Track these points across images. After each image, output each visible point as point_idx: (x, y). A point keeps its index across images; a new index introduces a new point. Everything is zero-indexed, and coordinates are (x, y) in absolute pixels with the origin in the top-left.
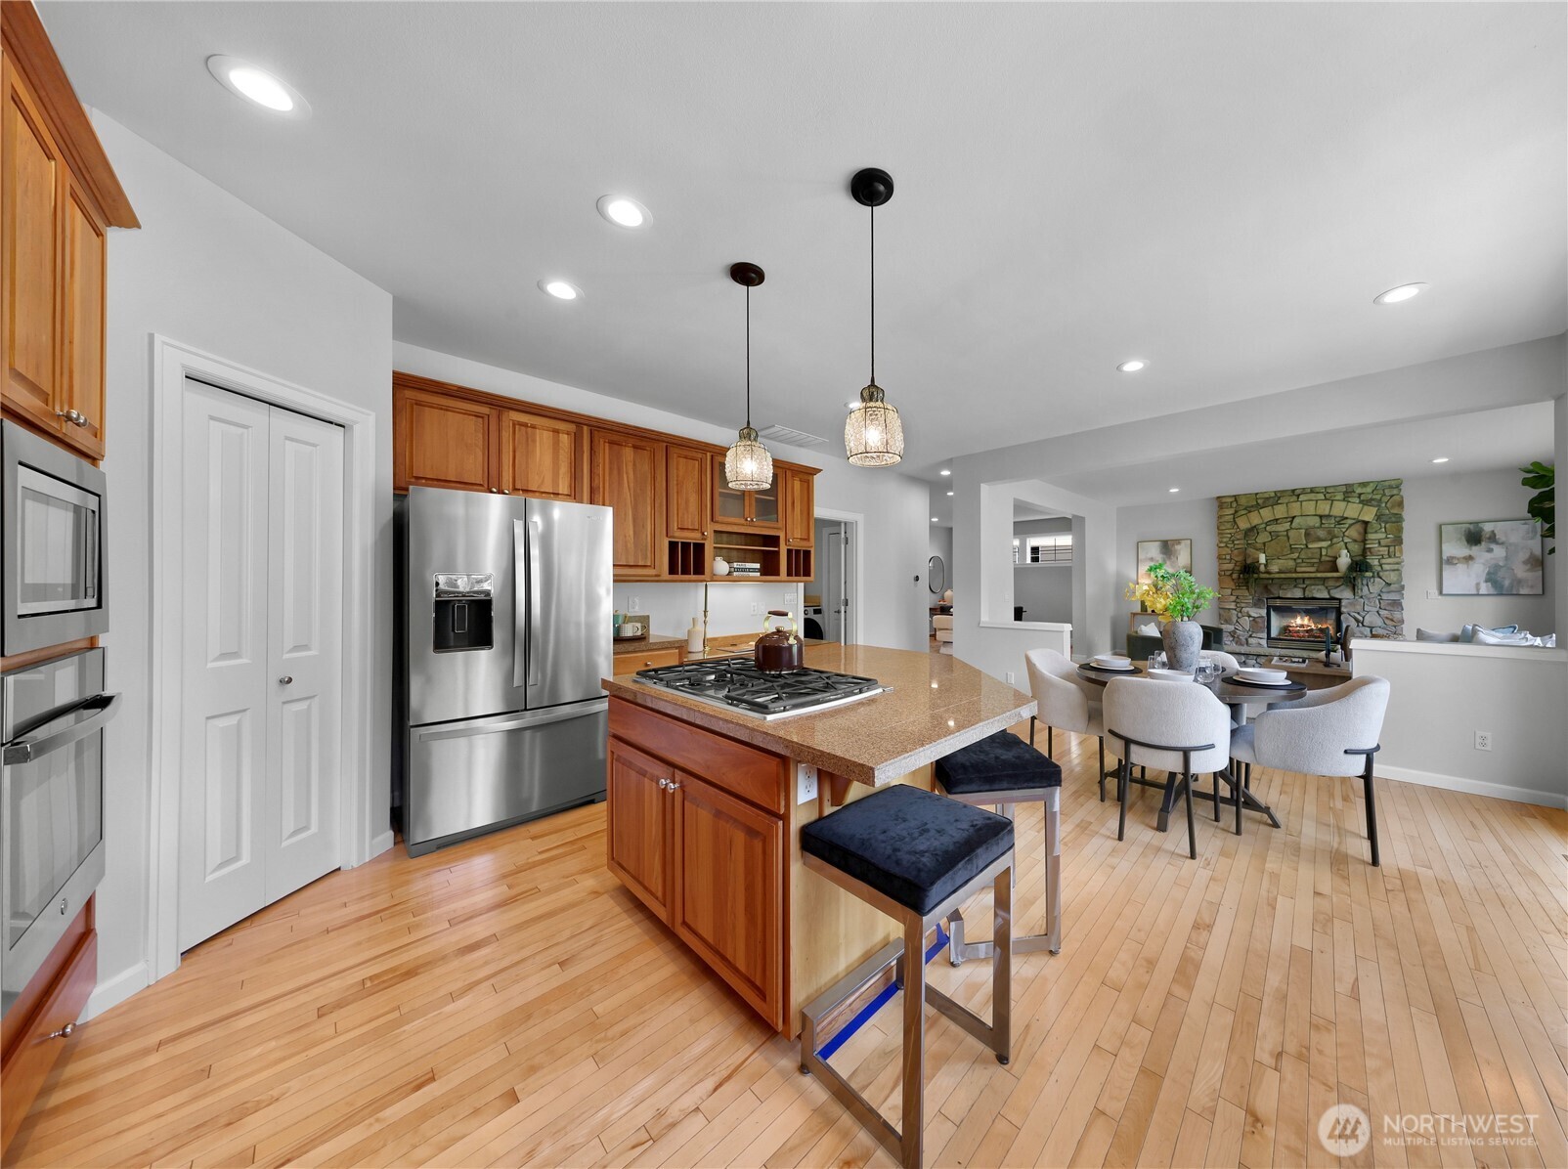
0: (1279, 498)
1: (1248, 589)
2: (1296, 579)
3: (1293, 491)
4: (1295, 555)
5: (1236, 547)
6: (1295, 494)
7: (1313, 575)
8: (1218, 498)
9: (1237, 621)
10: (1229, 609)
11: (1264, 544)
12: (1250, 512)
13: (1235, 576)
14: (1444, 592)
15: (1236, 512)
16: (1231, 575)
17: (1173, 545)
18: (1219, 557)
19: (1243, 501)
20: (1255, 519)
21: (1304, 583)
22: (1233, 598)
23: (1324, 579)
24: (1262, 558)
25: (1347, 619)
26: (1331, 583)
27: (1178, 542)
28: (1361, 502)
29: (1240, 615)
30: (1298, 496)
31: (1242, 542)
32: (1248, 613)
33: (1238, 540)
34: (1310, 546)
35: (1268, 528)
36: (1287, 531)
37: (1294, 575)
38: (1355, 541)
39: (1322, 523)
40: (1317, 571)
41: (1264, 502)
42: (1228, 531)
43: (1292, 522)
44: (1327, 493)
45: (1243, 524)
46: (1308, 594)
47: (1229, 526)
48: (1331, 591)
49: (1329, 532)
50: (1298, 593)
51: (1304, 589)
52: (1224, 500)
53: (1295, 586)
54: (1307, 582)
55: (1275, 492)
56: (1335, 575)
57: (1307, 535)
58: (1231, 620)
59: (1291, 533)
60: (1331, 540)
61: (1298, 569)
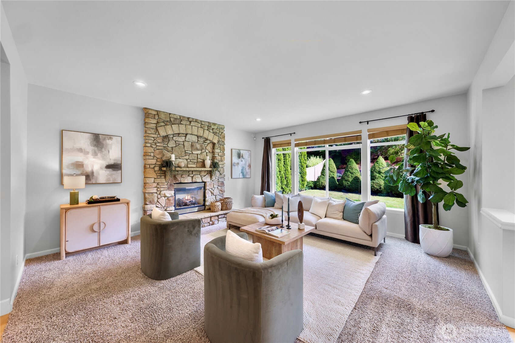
0: (181, 120)
1: (165, 178)
2: (189, 171)
3: (188, 118)
4: (187, 157)
5: (158, 148)
6: (190, 120)
7: (195, 169)
8: (145, 108)
9: (158, 201)
10: (152, 193)
11: (172, 148)
12: (166, 125)
13: (157, 168)
14: (233, 177)
15: (158, 123)
16: (154, 168)
17: (104, 139)
18: (145, 154)
19: (162, 116)
20: (169, 130)
21: (192, 174)
22: (155, 185)
23: (200, 171)
24: (173, 158)
25: (208, 192)
26: (203, 174)
27: (110, 137)
28: (213, 133)
29: (159, 196)
30: (190, 122)
31: (162, 145)
32: (164, 194)
33: (159, 143)
34: (194, 153)
35: (174, 138)
36: (183, 142)
37: (187, 169)
38: (209, 152)
39: (198, 140)
40: (197, 167)
41: (174, 121)
42: (153, 136)
43: (186, 137)
44: (201, 124)
45: (163, 133)
46: (194, 180)
47: (153, 131)
48: (203, 178)
49: (201, 146)
50: (189, 180)
51: (192, 177)
52: (150, 112)
53: (189, 176)
54: (194, 173)
55: (180, 116)
56: (203, 169)
57: (192, 146)
58: (153, 201)
59: (186, 144)
60: (201, 150)
61: (189, 166)
